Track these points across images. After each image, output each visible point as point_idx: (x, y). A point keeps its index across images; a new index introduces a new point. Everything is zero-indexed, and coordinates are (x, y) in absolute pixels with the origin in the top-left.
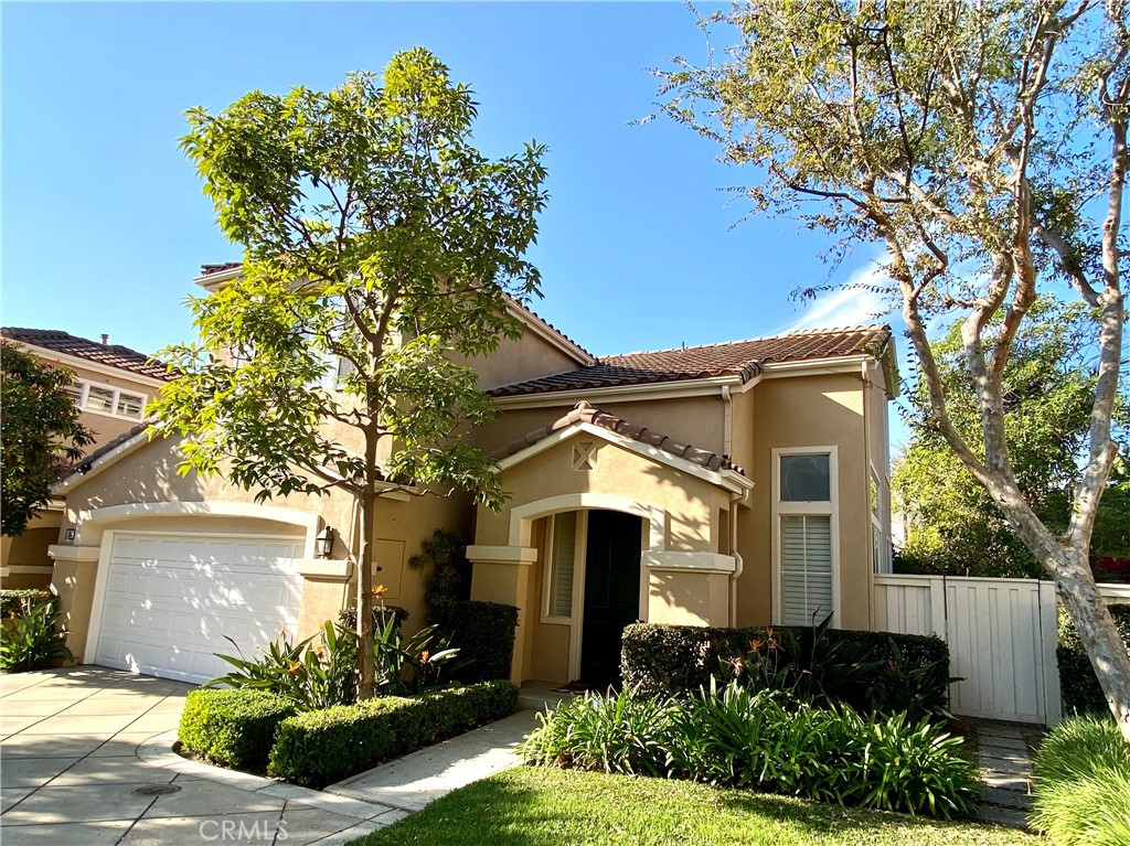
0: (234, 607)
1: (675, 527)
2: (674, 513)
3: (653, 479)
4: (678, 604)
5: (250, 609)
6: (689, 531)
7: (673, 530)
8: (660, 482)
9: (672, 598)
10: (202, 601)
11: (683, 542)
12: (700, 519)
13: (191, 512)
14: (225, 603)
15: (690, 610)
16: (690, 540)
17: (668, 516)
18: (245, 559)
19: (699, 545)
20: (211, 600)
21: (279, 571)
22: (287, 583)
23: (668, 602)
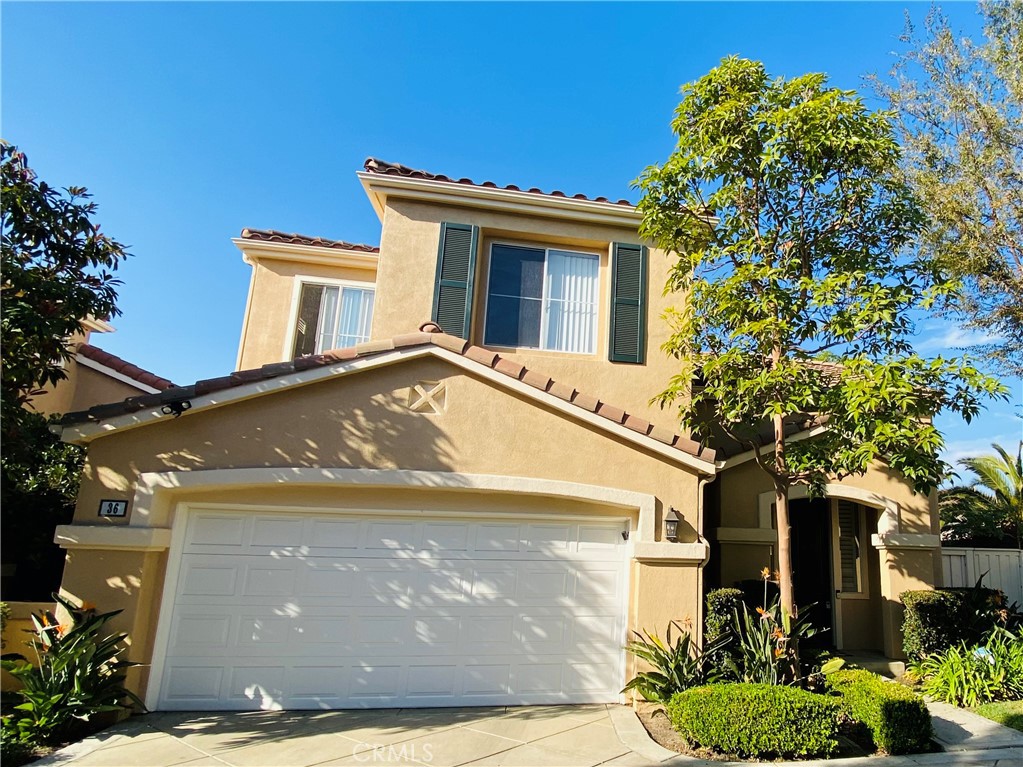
0: (480, 602)
1: (905, 515)
2: (902, 505)
3: (883, 476)
4: (910, 575)
5: (511, 603)
6: (913, 517)
7: (903, 517)
8: (889, 479)
9: (904, 571)
10: (415, 597)
11: (910, 526)
12: (922, 509)
13: (430, 484)
14: (462, 598)
15: (919, 579)
16: (915, 525)
17: (899, 507)
18: (496, 544)
19: (922, 529)
20: (434, 597)
21: (557, 556)
22: (572, 571)
23: (902, 574)
